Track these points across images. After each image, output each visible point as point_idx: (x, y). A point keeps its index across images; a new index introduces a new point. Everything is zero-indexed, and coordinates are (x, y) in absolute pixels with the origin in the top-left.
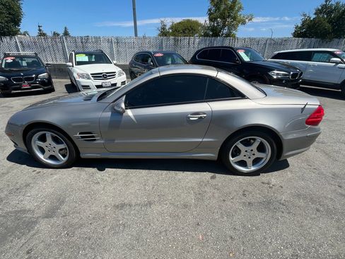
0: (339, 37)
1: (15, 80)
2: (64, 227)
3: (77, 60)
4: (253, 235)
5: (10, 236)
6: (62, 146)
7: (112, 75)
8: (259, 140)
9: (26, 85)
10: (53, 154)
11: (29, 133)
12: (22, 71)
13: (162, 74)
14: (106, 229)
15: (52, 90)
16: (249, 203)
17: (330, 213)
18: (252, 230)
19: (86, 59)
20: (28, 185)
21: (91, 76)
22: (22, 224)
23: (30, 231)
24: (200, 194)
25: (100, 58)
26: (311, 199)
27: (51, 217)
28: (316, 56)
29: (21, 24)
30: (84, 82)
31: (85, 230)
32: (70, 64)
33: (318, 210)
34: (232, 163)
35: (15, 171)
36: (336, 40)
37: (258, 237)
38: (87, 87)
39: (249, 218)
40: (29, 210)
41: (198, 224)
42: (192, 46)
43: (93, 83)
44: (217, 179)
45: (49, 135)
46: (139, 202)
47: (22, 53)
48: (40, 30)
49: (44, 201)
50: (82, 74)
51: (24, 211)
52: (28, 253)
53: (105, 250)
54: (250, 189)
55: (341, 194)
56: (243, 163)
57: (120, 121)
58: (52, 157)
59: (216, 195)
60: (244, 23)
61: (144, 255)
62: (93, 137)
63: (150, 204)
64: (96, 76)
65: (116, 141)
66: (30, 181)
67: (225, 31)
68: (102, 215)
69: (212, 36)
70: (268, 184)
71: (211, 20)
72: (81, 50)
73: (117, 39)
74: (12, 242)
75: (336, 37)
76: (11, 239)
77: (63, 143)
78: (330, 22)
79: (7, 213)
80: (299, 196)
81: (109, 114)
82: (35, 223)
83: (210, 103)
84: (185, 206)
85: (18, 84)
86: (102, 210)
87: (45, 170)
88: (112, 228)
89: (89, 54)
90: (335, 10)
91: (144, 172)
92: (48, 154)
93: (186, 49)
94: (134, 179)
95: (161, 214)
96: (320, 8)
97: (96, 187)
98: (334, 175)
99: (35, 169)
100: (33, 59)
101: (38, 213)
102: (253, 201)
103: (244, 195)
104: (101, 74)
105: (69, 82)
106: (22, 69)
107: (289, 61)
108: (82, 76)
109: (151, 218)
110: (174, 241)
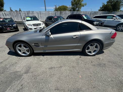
0: (114, 11)
1: (4, 27)
2: (33, 76)
3: (27, 19)
4: (97, 75)
5: (14, 80)
6: (27, 49)
7: (40, 24)
8: (96, 44)
9: (8, 29)
10: (24, 52)
11: (15, 44)
12: (6, 24)
13: (63, 22)
14: (48, 76)
15: (18, 30)
16: (94, 65)
17: (120, 66)
18: (97, 73)
19: (30, 19)
20: (16, 63)
21: (32, 25)
22: (17, 76)
23: (20, 78)
24: (77, 63)
25: (35, 18)
26: (113, 62)
27: (27, 73)
28: (108, 17)
29: (4, 7)
30: (30, 27)
31: (40, 77)
32: (24, 21)
33: (116, 66)
34: (87, 52)
35: (10, 58)
36: (113, 12)
37: (99, 75)
38: (31, 29)
39: (95, 70)
40: (19, 71)
41: (79, 73)
42: (66, 14)
43: (33, 27)
44: (82, 58)
45: (22, 45)
46: (57, 66)
47: (6, 17)
48: (11, 9)
49: (23, 68)
50: (29, 24)
51: (17, 72)
52: (21, 86)
53: (49, 83)
54: (93, 60)
55: (122, 61)
56: (90, 52)
57: (49, 39)
58: (24, 53)
59: (83, 63)
60: (83, 6)
61: (63, 84)
62: (39, 45)
63: (61, 67)
64: (34, 25)
65: (48, 46)
66: (17, 61)
67: (77, 9)
68: (45, 72)
69: (73, 11)
70: (99, 58)
71: (72, 5)
72: (27, 16)
73: (40, 12)
74: (15, 83)
75: (113, 11)
76: (14, 81)
77: (27, 48)
78: (112, 6)
79: (11, 73)
80: (109, 62)
81: (44, 37)
82: (22, 75)
83: (80, 32)
84: (73, 67)
85: (6, 29)
86: (45, 70)
87: (22, 58)
88: (50, 76)
89: (31, 17)
90: (113, 1)
91: (57, 57)
92: (22, 52)
93: (64, 15)
94: (54, 59)
95: (66, 70)
96: (108, 1)
97: (41, 62)
98: (118, 55)
99: (18, 57)
100: (10, 20)
101: (22, 72)
102: (95, 64)
103: (92, 62)
104: (36, 24)
105: (24, 27)
106: (6, 23)
107: (99, 19)
108: (29, 25)
109: (62, 71)
110: (72, 78)
